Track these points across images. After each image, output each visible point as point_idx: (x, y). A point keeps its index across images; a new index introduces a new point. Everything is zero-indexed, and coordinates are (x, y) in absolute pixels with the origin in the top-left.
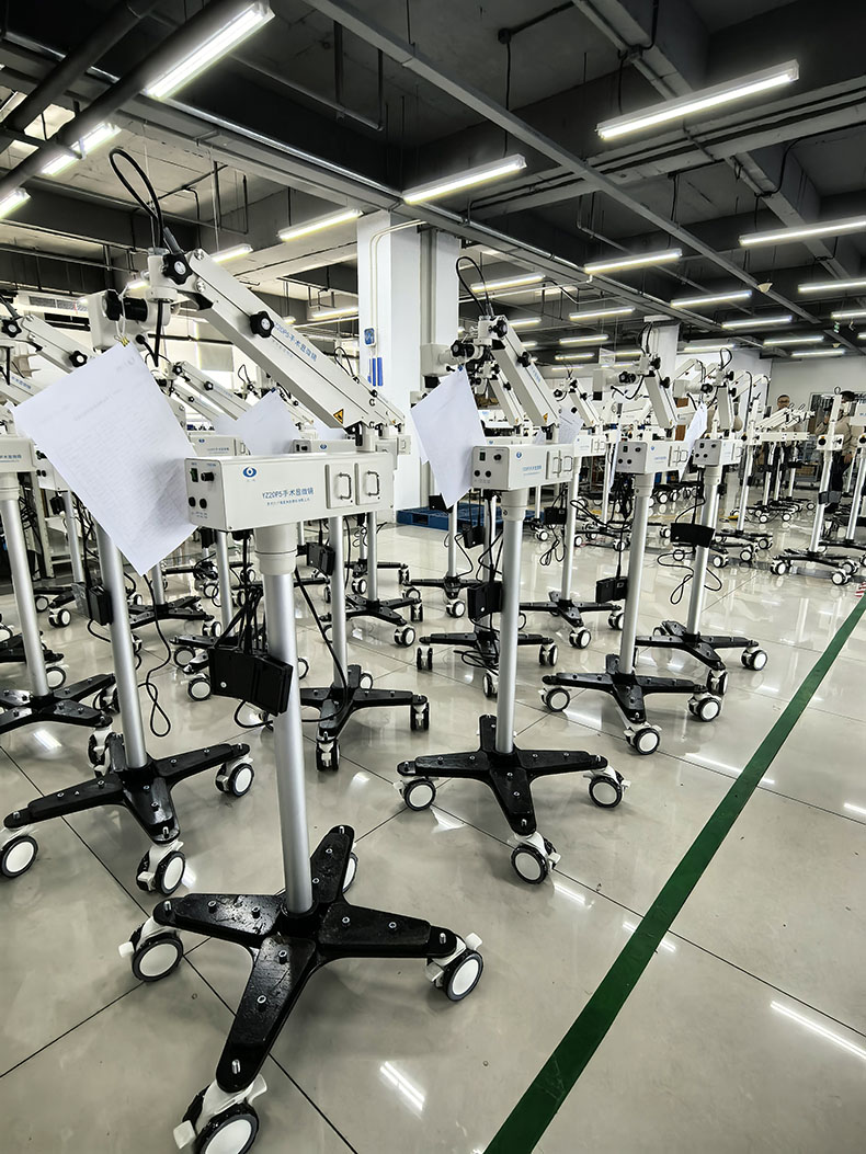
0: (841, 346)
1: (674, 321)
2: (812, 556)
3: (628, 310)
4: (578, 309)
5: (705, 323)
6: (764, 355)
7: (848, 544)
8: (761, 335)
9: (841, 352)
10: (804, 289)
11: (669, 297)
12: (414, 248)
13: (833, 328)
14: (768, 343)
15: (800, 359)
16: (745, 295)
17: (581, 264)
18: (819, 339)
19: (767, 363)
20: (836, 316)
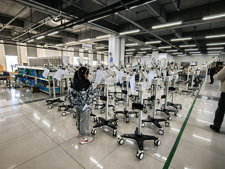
0: (186, 54)
1: (158, 50)
2: (186, 92)
3: (151, 49)
4: (142, 48)
5: (163, 51)
6: (172, 55)
7: (191, 89)
8: (172, 52)
9: (186, 55)
10: (180, 46)
11: (158, 47)
12: (118, 40)
13: (185, 52)
14: (173, 54)
15: (178, 56)
16: (171, 47)
17: (144, 42)
18: (182, 53)
19: (173, 57)
20: (185, 50)
